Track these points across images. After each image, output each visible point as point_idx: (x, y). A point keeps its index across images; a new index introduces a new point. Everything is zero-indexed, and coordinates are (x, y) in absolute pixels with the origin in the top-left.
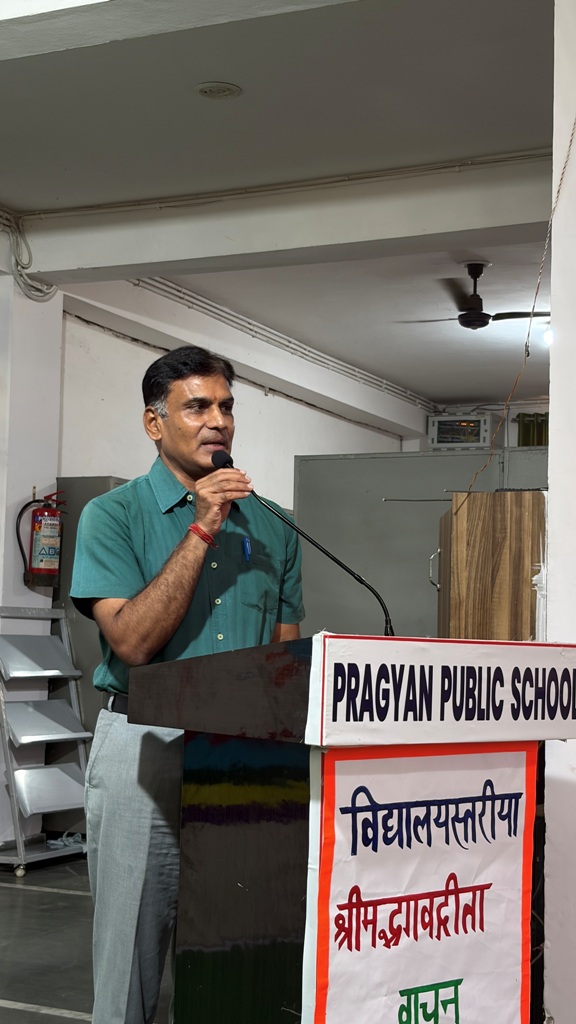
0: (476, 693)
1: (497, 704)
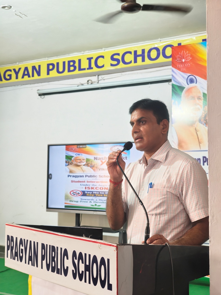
0: (56, 259)
1: (66, 268)
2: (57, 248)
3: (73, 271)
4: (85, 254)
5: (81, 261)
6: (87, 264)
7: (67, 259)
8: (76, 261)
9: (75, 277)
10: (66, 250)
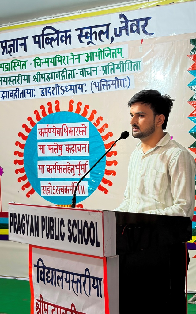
0: (54, 228)
1: (62, 234)
2: (55, 218)
3: (69, 235)
4: (78, 221)
5: (75, 226)
6: (80, 228)
7: (64, 226)
8: (71, 227)
9: (70, 241)
10: (62, 220)
